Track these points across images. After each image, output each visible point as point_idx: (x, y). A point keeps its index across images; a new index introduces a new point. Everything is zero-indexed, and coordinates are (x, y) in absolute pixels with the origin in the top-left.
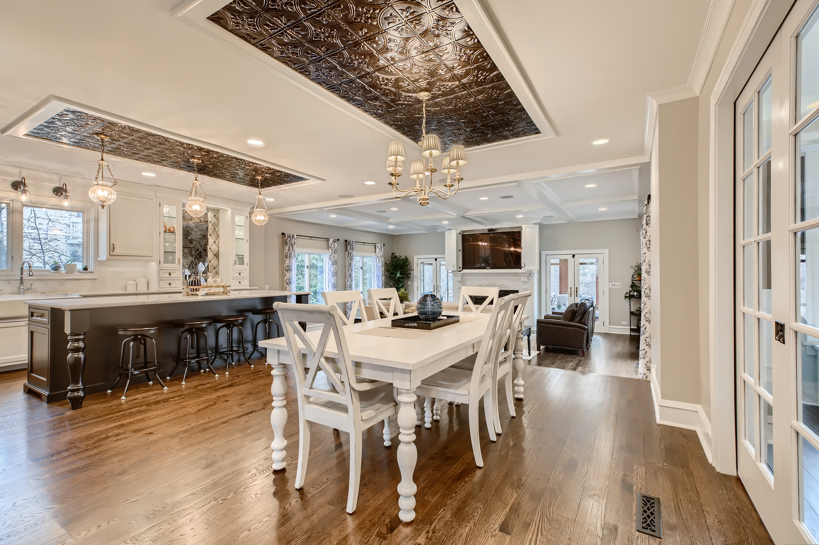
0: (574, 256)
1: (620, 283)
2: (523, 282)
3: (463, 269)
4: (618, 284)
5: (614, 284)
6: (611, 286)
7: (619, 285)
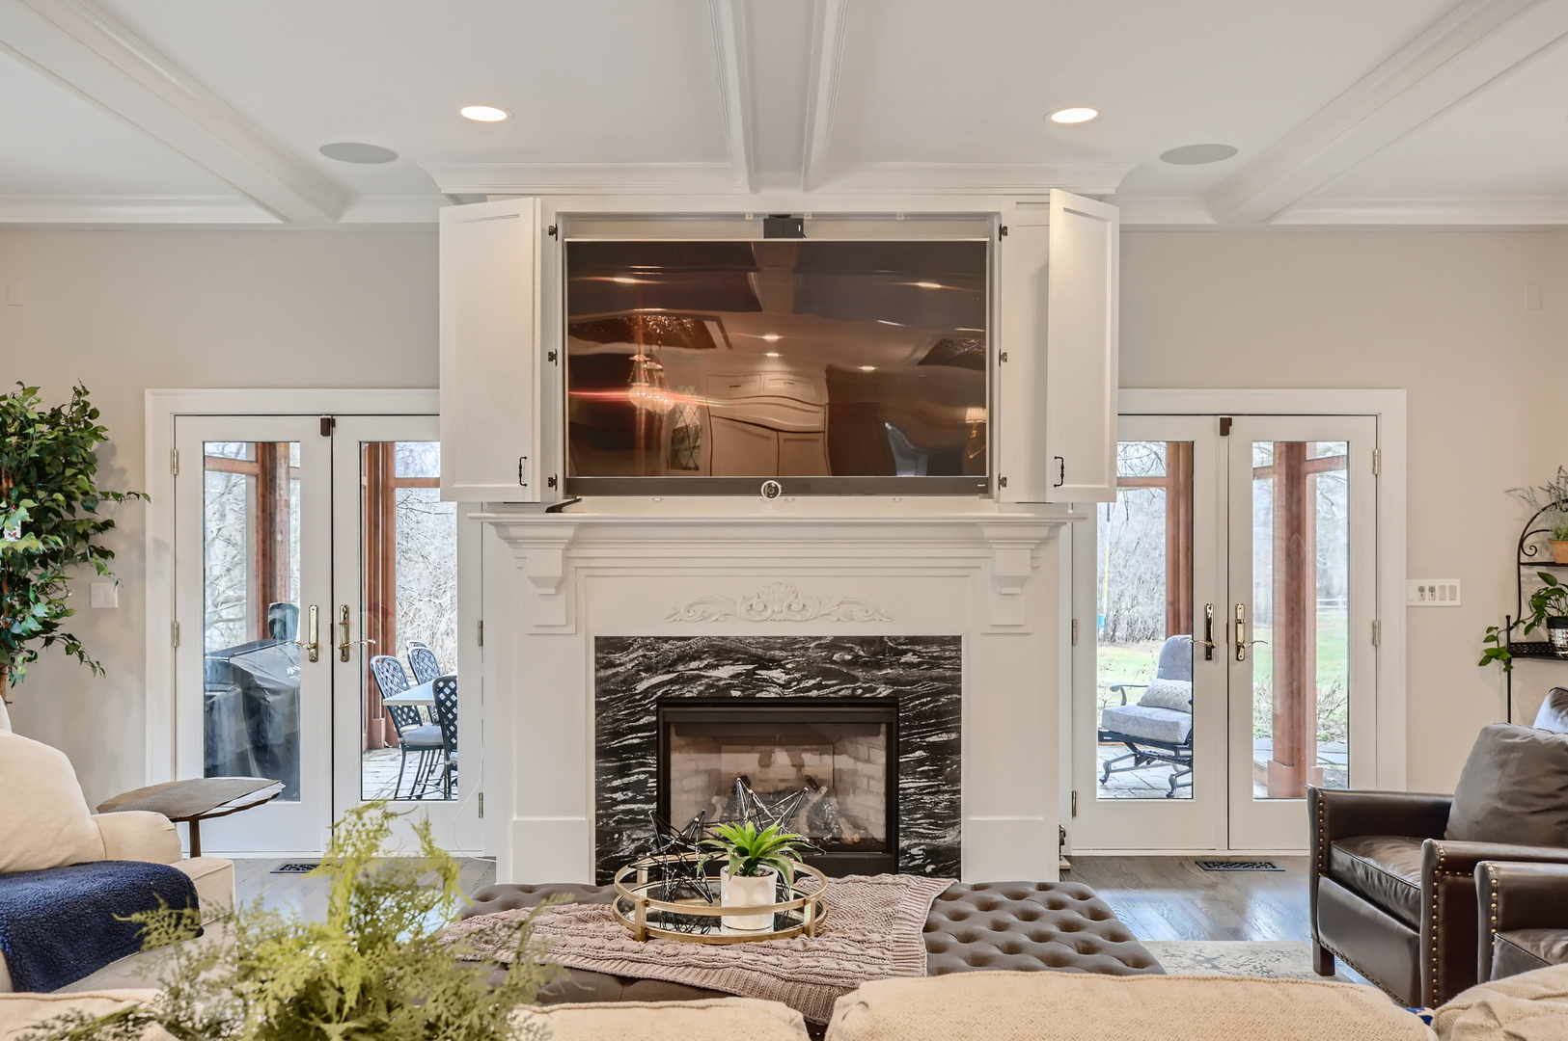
0: (1225, 426)
1: (1456, 582)
2: (1003, 581)
3: (573, 489)
4: (1448, 582)
5: (1427, 583)
6: (1415, 598)
7: (1453, 589)
